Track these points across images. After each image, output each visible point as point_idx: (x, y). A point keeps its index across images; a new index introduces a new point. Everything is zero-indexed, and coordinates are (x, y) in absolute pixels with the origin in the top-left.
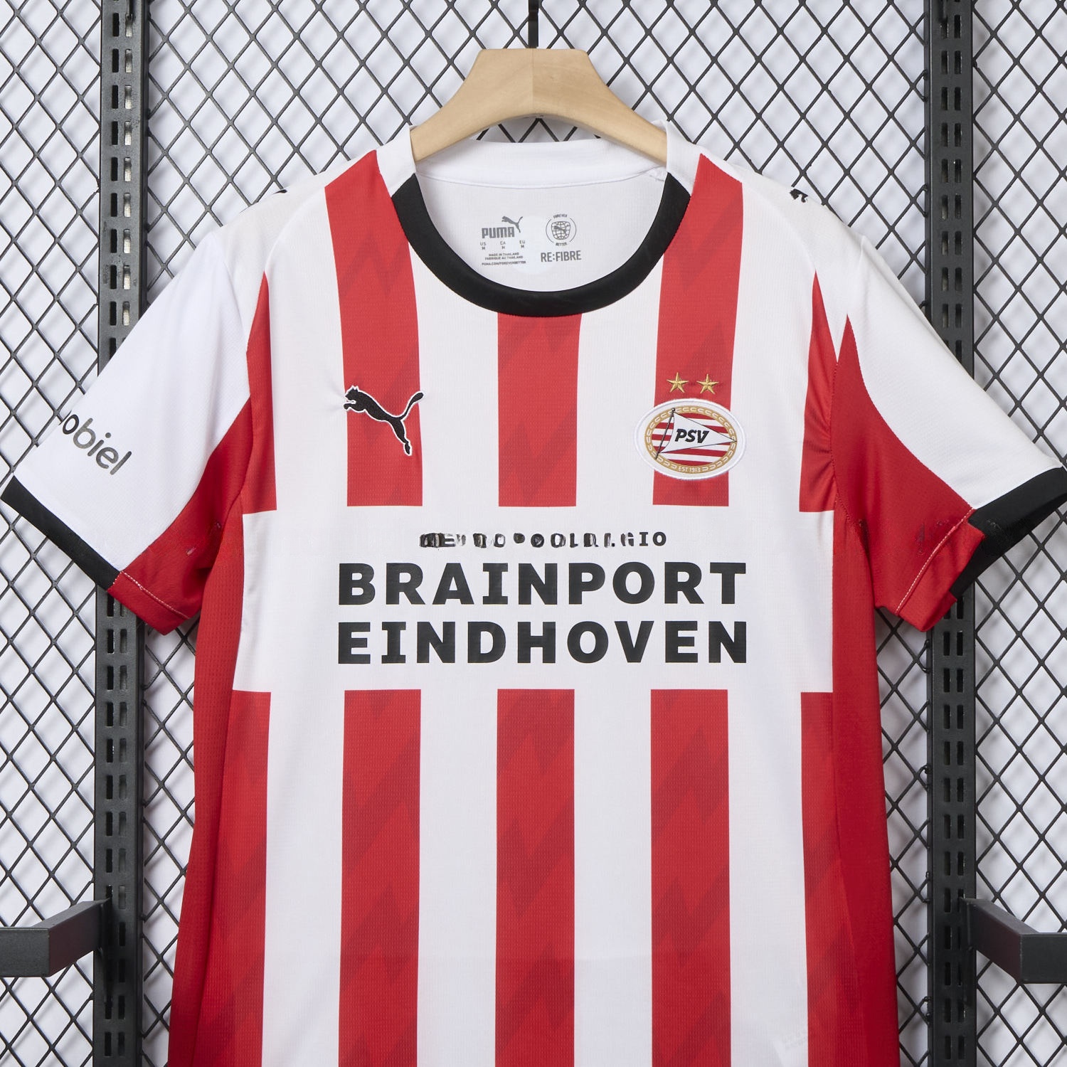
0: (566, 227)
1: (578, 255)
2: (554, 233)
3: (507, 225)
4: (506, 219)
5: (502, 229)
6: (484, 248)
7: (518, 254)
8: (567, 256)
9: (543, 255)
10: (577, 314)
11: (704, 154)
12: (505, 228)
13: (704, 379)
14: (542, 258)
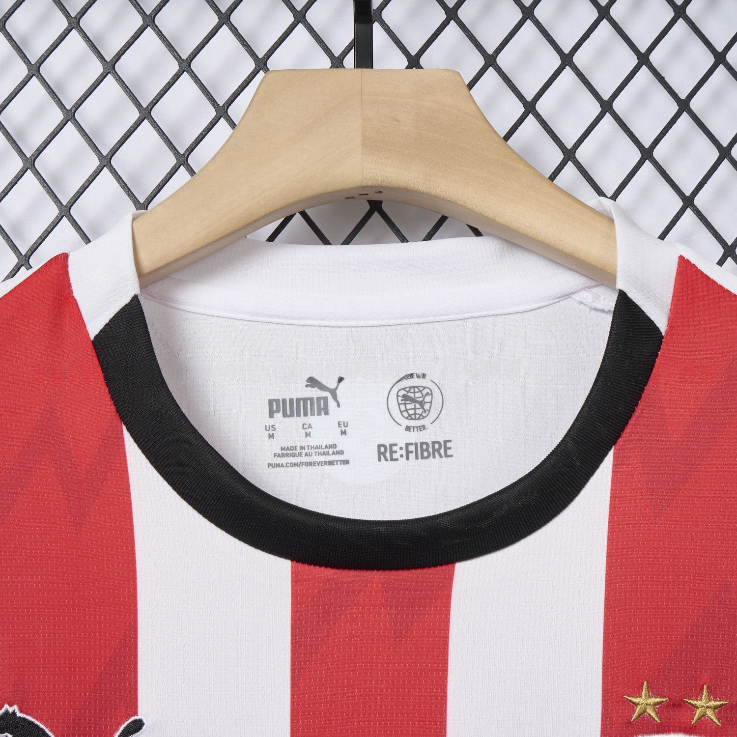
0: (424, 397)
1: (446, 449)
2: (403, 408)
3: (315, 393)
4: (313, 382)
5: (305, 400)
6: (271, 436)
7: (334, 446)
8: (427, 450)
9: (382, 449)
10: (447, 563)
11: (686, 257)
12: (311, 399)
13: (698, 695)
14: (380, 453)
